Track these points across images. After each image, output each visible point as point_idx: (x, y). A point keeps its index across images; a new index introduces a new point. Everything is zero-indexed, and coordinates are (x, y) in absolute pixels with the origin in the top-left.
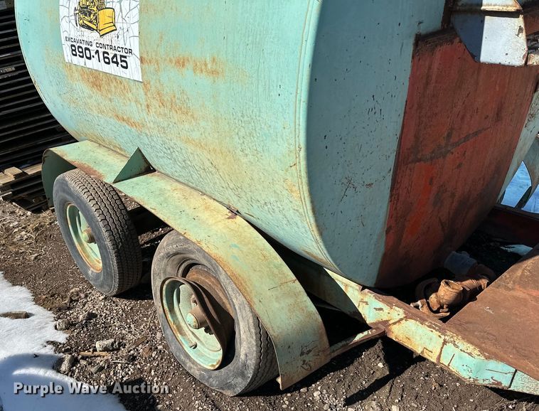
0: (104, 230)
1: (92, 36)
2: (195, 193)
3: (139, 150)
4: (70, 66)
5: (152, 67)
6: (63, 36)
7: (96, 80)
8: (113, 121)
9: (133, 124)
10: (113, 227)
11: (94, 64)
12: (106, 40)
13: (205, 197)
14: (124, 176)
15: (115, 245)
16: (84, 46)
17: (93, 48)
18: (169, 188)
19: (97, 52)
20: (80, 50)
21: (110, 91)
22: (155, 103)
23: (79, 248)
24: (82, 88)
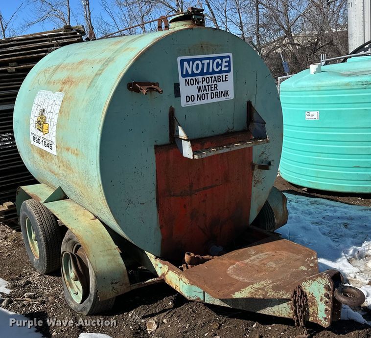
0: (40, 230)
1: (41, 134)
2: (82, 208)
3: (60, 187)
4: (32, 146)
5: (60, 150)
6: (31, 132)
7: (42, 153)
8: (49, 173)
9: (56, 174)
10: (46, 229)
11: (41, 146)
12: (45, 136)
13: (86, 210)
14: (51, 199)
15: (46, 239)
16: (38, 138)
17: (41, 139)
18: (71, 206)
19: (42, 141)
20: (36, 140)
21: (47, 159)
22: (61, 165)
23: (31, 245)
24: (37, 157)
